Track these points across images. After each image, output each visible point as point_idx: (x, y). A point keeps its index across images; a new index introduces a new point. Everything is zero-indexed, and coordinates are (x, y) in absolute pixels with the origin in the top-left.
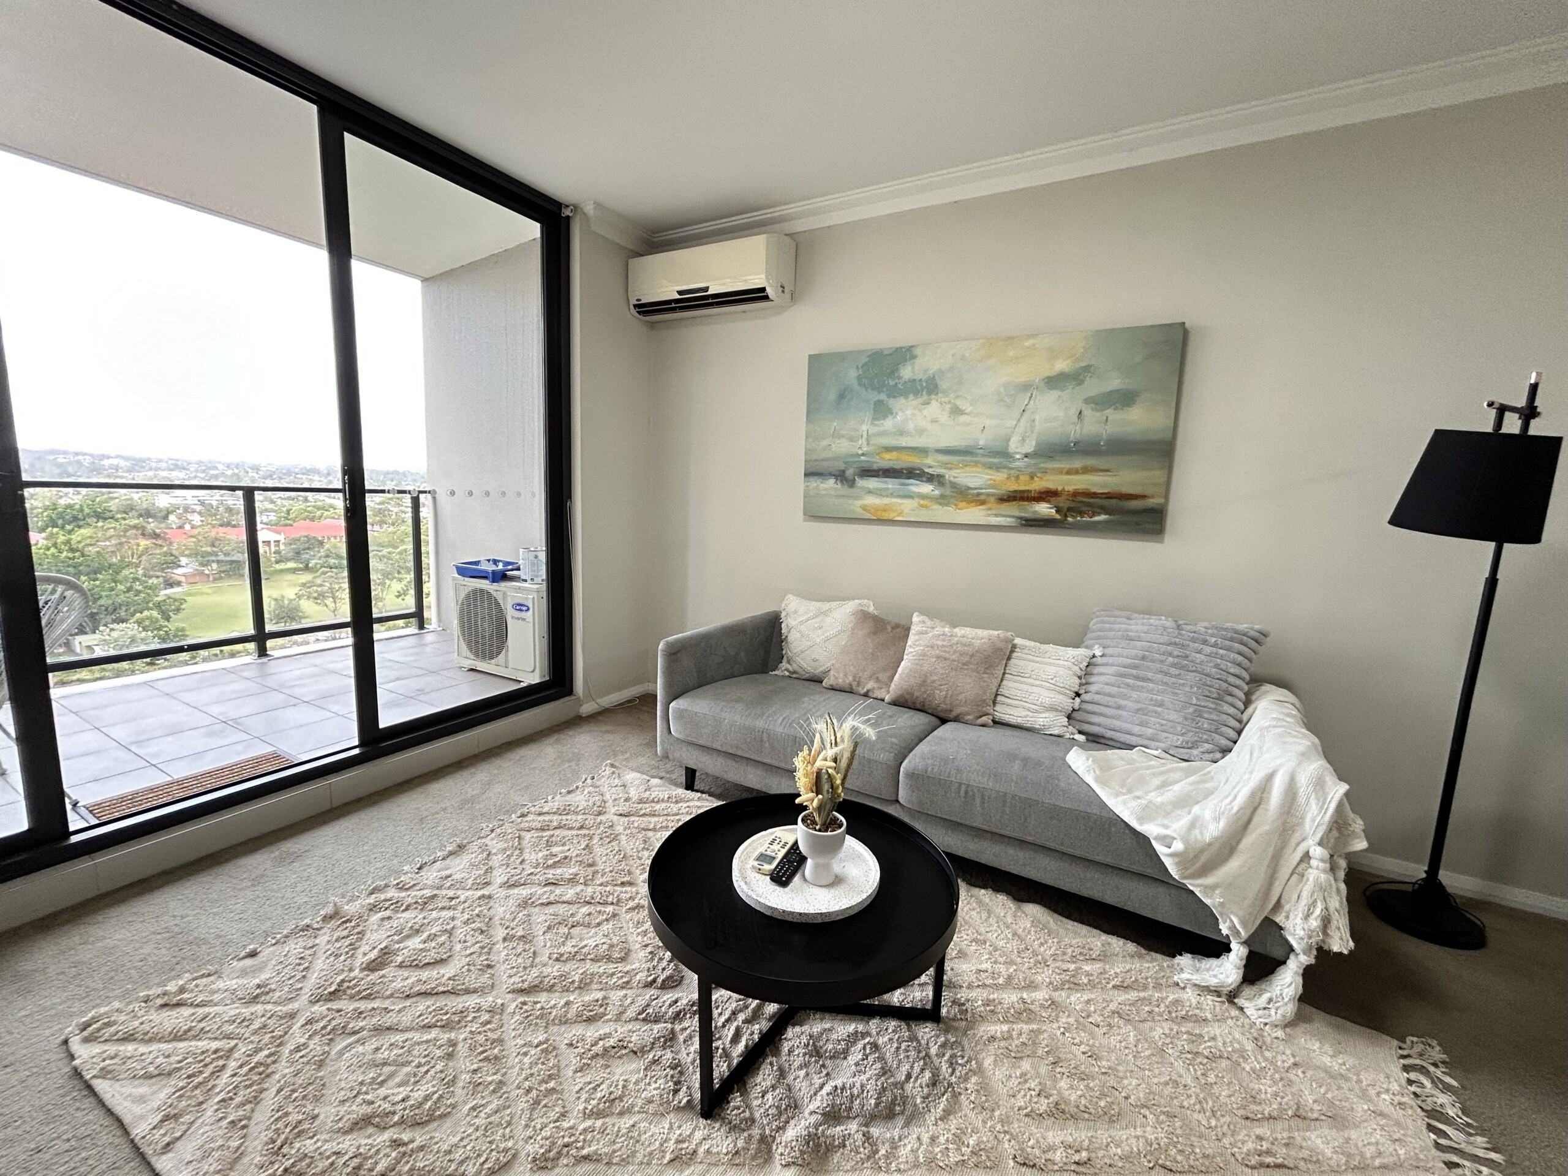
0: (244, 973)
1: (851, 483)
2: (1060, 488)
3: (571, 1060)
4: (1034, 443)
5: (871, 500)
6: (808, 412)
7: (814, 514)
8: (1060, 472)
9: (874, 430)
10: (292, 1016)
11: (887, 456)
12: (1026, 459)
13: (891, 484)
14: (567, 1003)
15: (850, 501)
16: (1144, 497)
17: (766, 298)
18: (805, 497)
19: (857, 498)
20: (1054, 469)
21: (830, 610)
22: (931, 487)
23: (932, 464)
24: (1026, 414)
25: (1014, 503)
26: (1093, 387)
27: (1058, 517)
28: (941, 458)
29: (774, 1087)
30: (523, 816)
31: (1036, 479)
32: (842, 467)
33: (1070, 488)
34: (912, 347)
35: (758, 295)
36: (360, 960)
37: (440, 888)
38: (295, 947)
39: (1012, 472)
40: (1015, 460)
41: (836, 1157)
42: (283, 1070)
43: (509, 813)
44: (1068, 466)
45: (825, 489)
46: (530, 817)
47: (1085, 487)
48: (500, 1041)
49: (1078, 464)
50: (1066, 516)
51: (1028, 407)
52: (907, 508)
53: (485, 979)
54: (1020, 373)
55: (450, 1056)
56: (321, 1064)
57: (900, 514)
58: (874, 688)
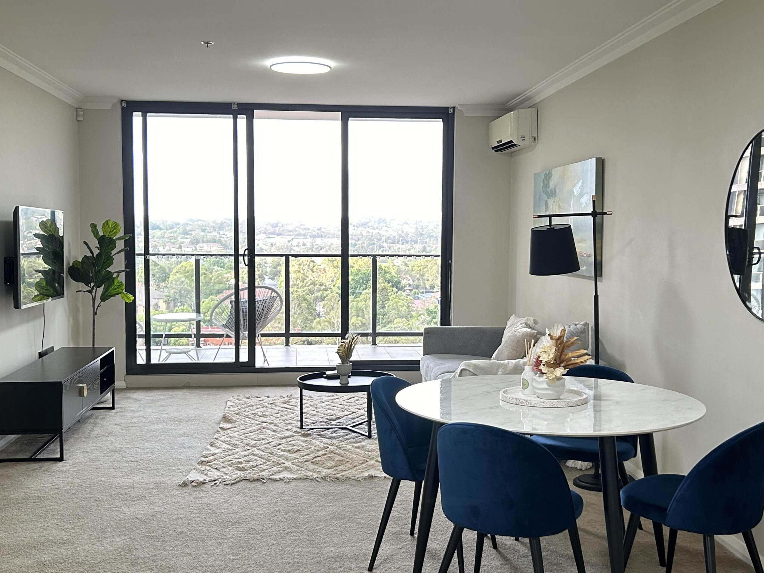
17: (515, 145)
38: (276, 398)
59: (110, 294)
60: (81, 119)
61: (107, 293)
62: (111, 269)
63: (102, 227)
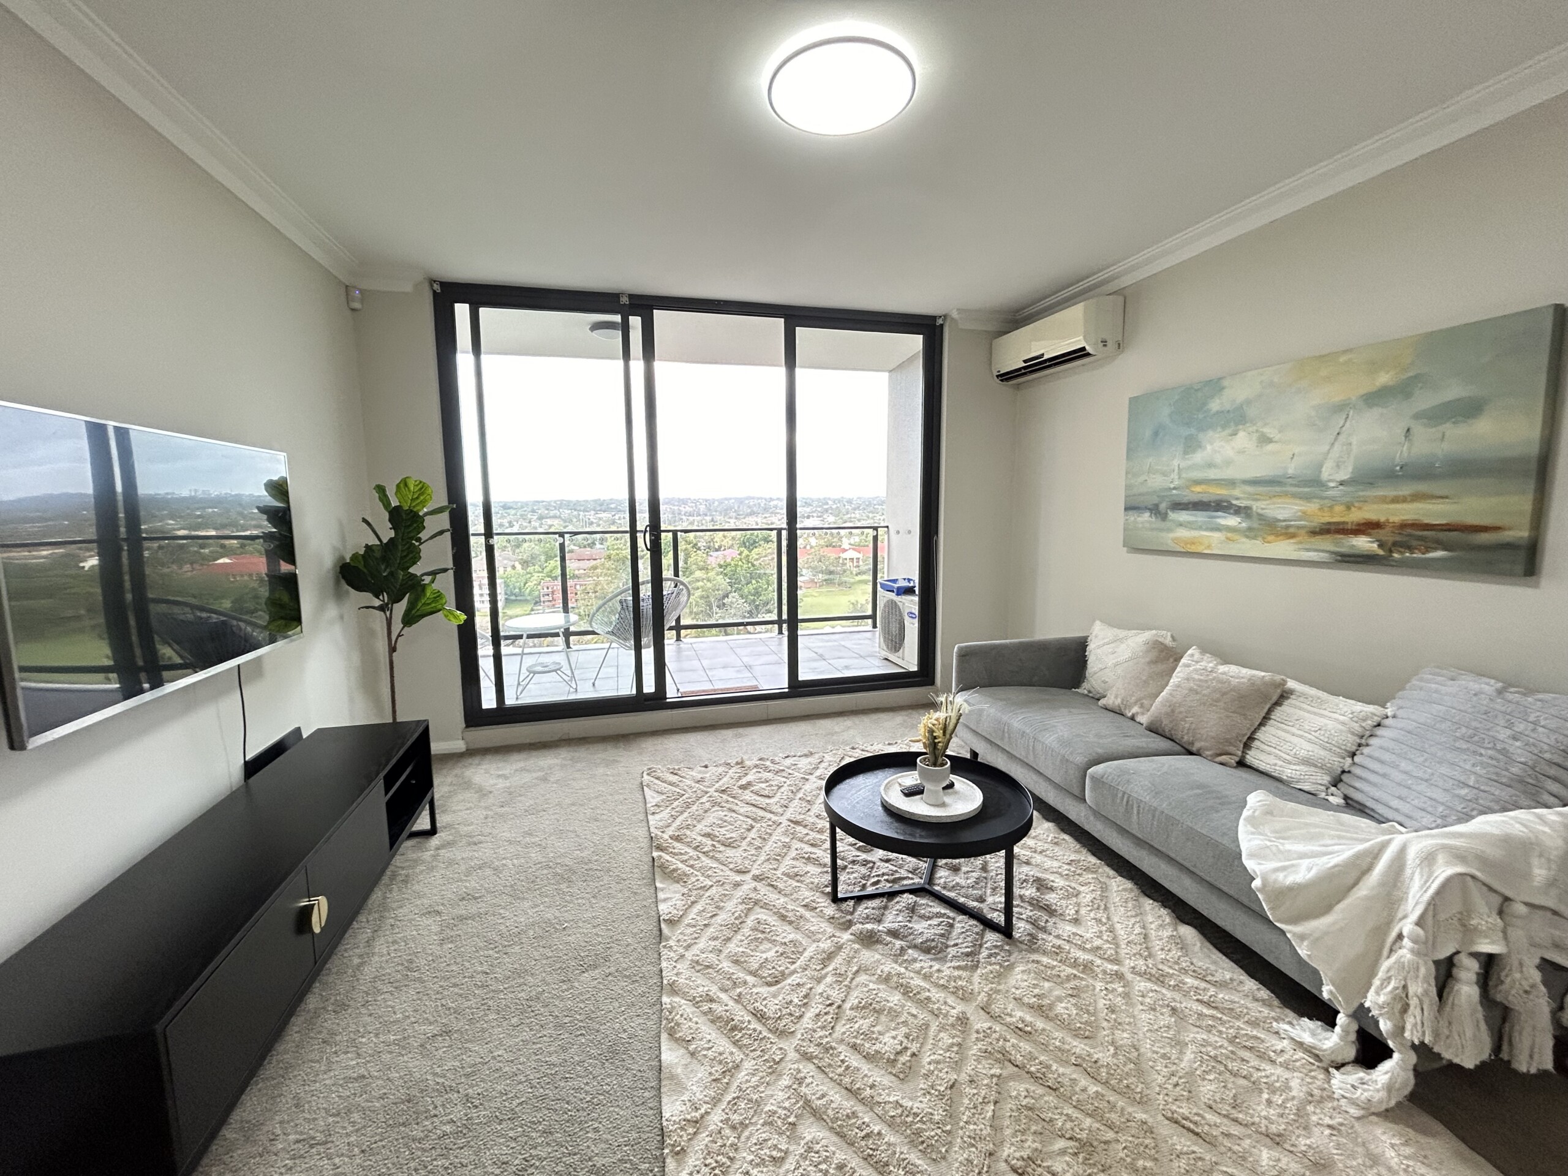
0: (700, 772)
1: (1164, 517)
2: (1382, 519)
3: (793, 853)
4: (1350, 469)
5: (1183, 533)
6: (1129, 450)
7: (1136, 547)
8: (1384, 500)
9: (1183, 464)
10: (707, 793)
11: (1198, 489)
12: (1341, 487)
13: (1200, 517)
14: (807, 834)
15: (1164, 534)
16: (1497, 529)
17: (1088, 355)
18: (1125, 530)
19: (1169, 530)
20: (1375, 497)
21: (1126, 638)
22: (1239, 520)
23: (1239, 496)
24: (1341, 437)
25: (1328, 536)
26: (1425, 400)
27: (1381, 552)
28: (1250, 489)
29: (873, 909)
30: (853, 748)
31: (1353, 509)
32: (1155, 500)
33: (1396, 519)
34: (1220, 379)
35: (1080, 354)
36: (740, 783)
37: (789, 768)
38: (721, 769)
39: (1326, 501)
40: (1328, 488)
41: (880, 947)
42: (694, 808)
43: (848, 745)
44: (1395, 493)
45: (1142, 523)
46: (857, 750)
47: (1416, 517)
48: (771, 835)
49: (1405, 490)
50: (1391, 551)
51: (1344, 428)
52: (1214, 541)
53: (780, 810)
54: (1335, 393)
55: (749, 830)
56: (706, 812)
57: (1209, 547)
58: (1137, 713)
59: (418, 613)
60: (357, 305)
61: (413, 612)
62: (416, 570)
63: (395, 490)
